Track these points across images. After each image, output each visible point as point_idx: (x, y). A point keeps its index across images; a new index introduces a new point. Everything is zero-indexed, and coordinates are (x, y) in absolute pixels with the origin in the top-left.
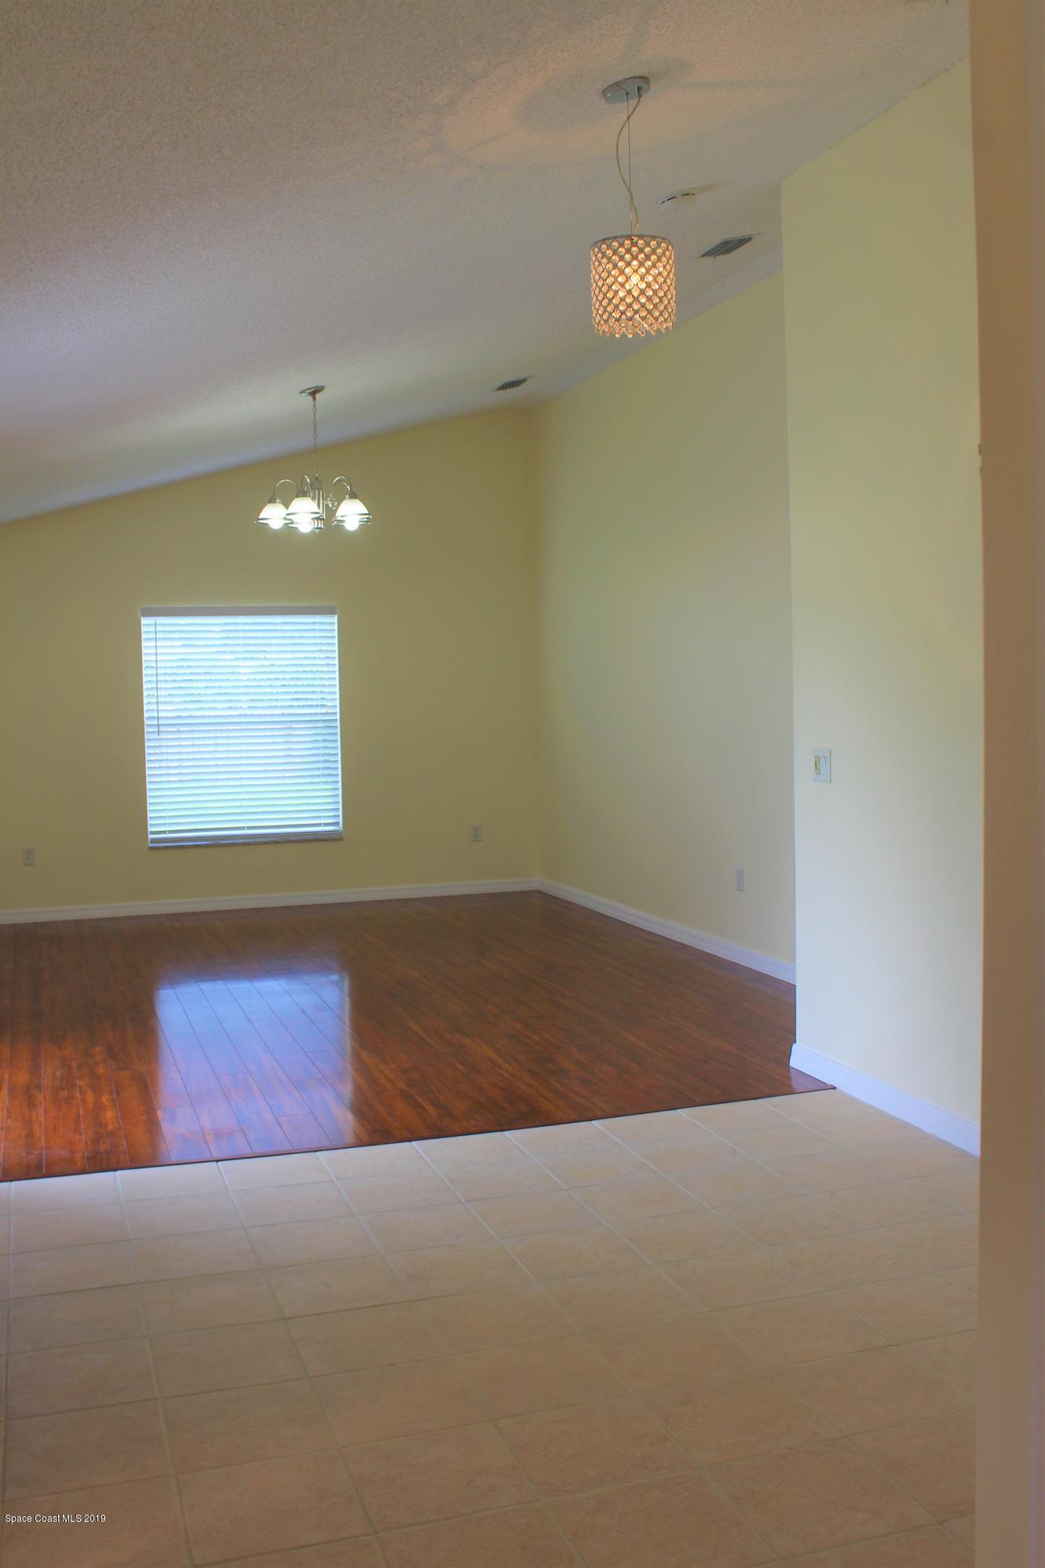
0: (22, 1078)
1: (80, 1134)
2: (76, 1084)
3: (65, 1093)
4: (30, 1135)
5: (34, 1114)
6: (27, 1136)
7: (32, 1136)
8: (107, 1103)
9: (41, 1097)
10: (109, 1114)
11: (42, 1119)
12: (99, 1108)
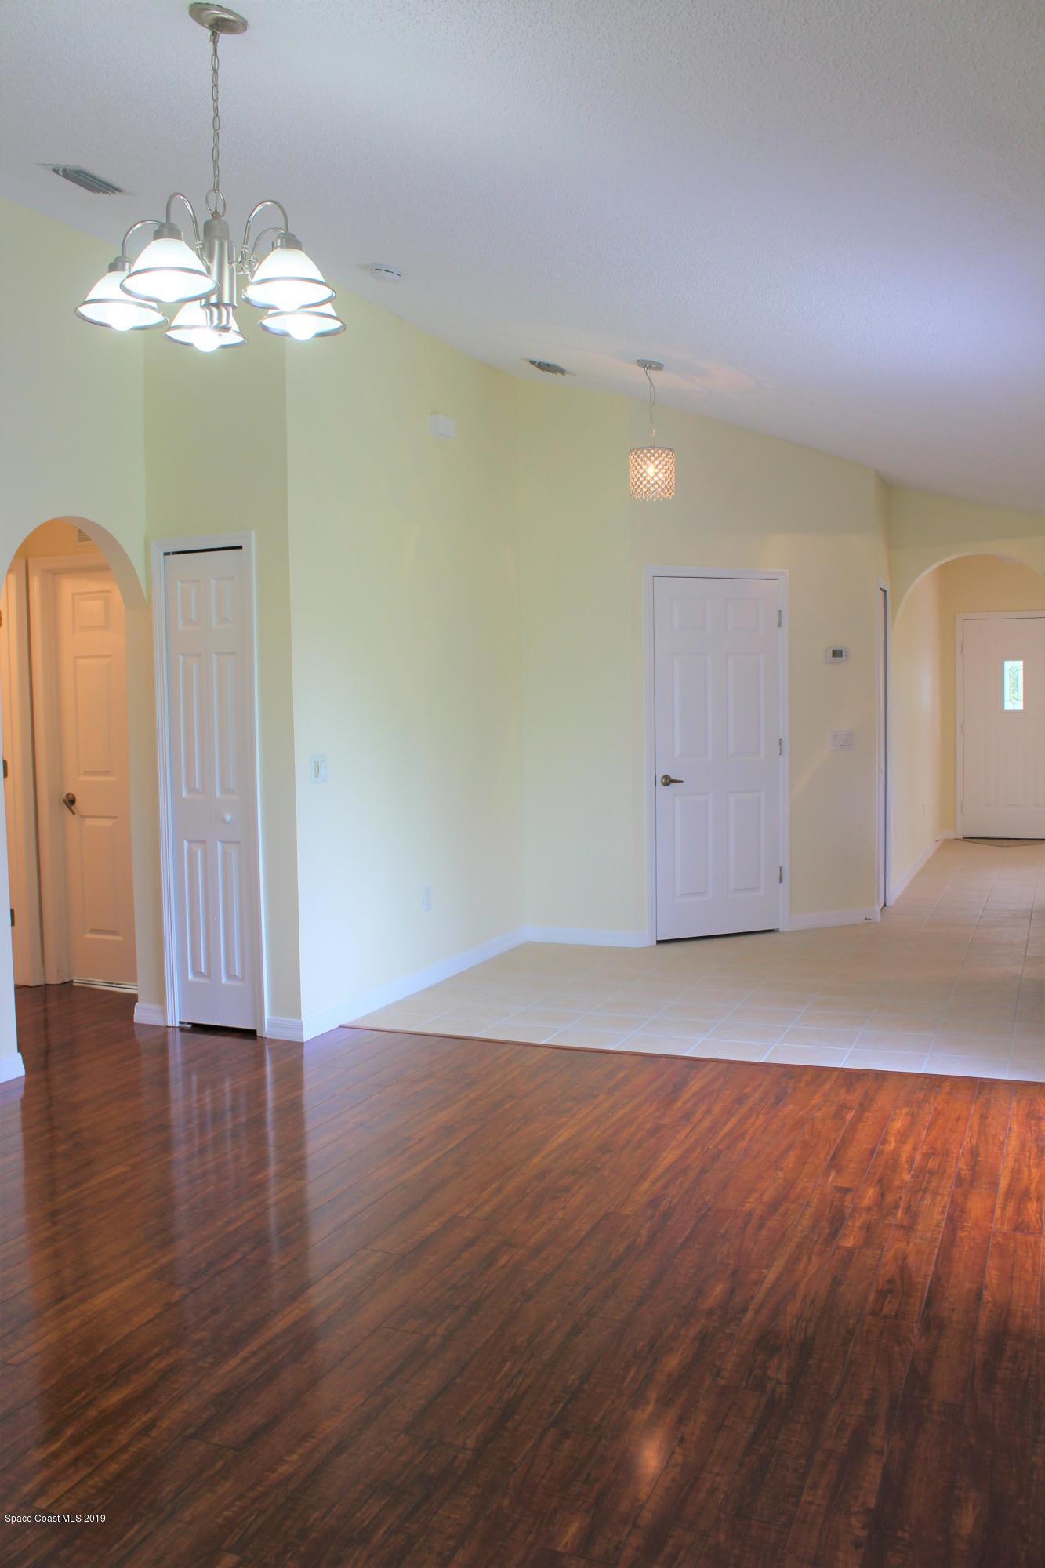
0: (976, 1206)
1: (936, 1109)
2: (913, 1176)
3: (932, 1164)
4: (983, 1117)
5: (974, 1141)
6: (986, 1117)
7: (982, 1116)
8: (892, 1139)
9: (962, 1165)
10: (898, 1125)
11: (968, 1133)
12: (903, 1136)
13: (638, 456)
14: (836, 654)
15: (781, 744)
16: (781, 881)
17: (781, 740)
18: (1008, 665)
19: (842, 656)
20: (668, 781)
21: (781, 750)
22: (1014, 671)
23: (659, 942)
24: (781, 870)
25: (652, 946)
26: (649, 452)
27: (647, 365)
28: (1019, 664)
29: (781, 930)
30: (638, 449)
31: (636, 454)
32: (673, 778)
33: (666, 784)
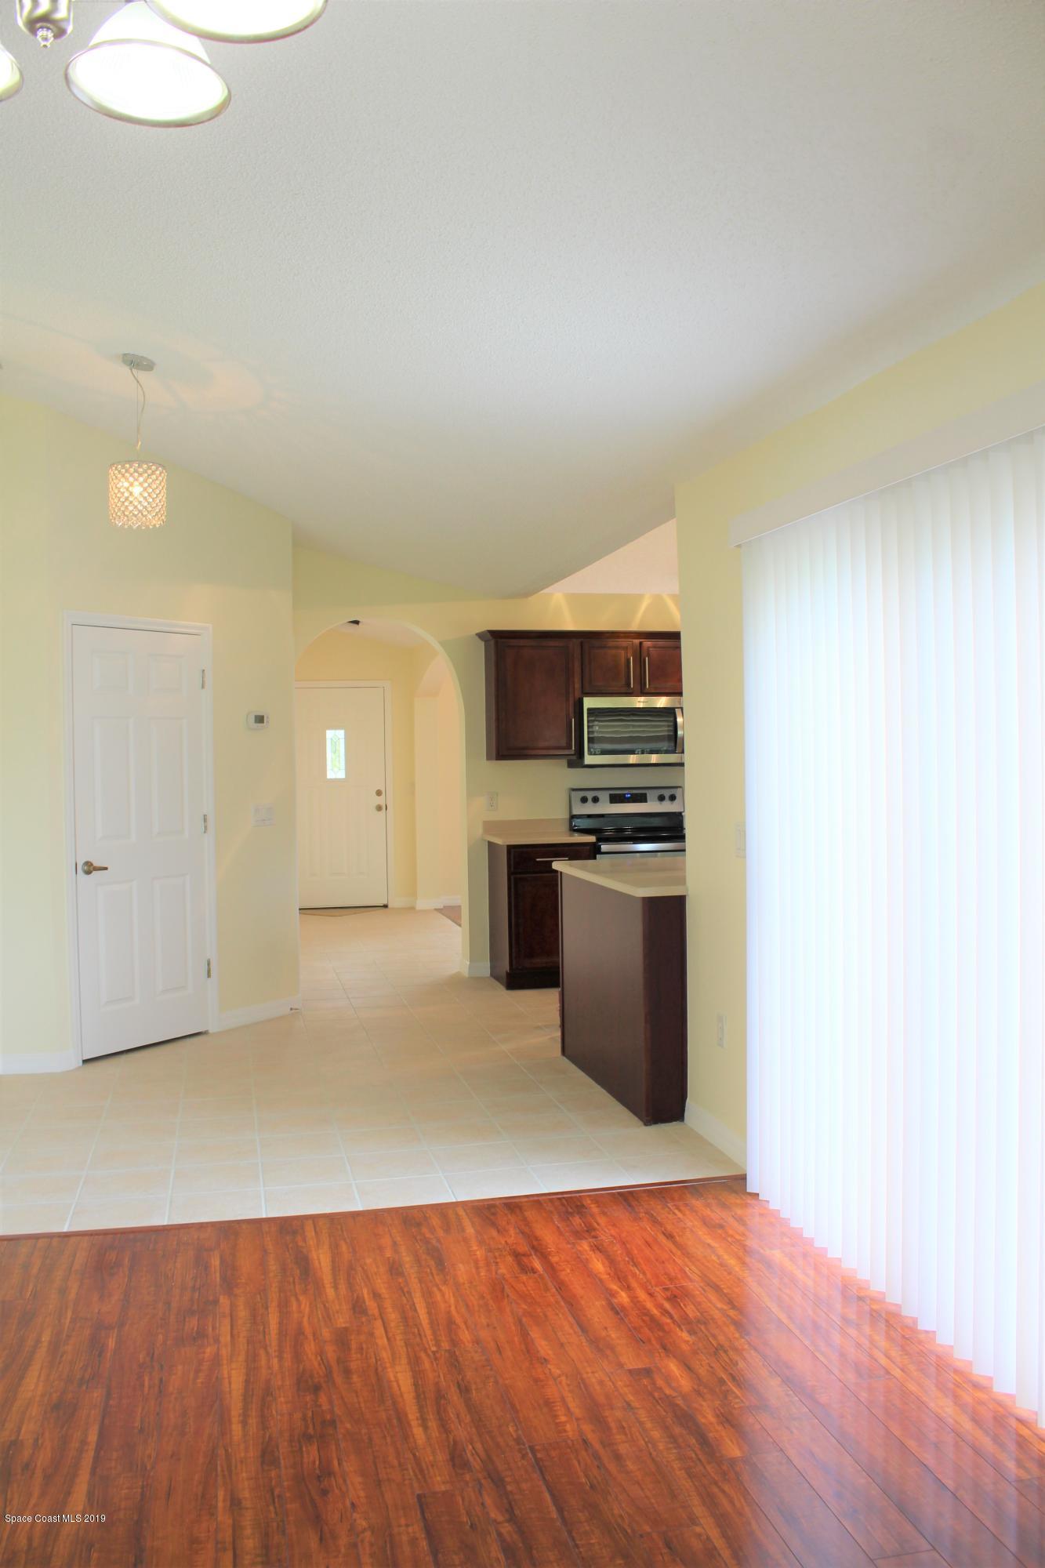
13: (119, 472)
14: (260, 719)
15: (205, 820)
16: (209, 975)
17: (205, 816)
18: (330, 734)
19: (263, 722)
20: (90, 868)
21: (206, 827)
22: (335, 739)
23: (85, 1061)
24: (209, 964)
25: (79, 1067)
26: (123, 467)
27: (135, 362)
28: (341, 733)
29: (210, 1031)
30: (119, 463)
31: (116, 469)
32: (96, 864)
33: (88, 872)
